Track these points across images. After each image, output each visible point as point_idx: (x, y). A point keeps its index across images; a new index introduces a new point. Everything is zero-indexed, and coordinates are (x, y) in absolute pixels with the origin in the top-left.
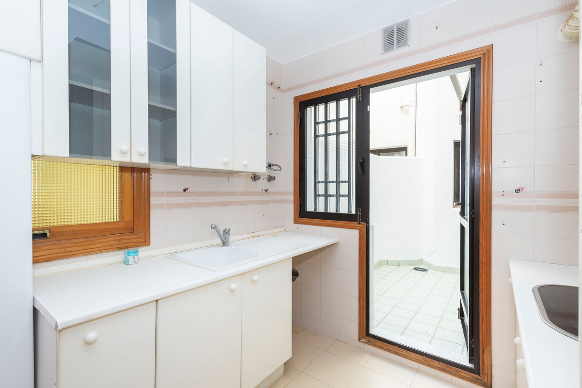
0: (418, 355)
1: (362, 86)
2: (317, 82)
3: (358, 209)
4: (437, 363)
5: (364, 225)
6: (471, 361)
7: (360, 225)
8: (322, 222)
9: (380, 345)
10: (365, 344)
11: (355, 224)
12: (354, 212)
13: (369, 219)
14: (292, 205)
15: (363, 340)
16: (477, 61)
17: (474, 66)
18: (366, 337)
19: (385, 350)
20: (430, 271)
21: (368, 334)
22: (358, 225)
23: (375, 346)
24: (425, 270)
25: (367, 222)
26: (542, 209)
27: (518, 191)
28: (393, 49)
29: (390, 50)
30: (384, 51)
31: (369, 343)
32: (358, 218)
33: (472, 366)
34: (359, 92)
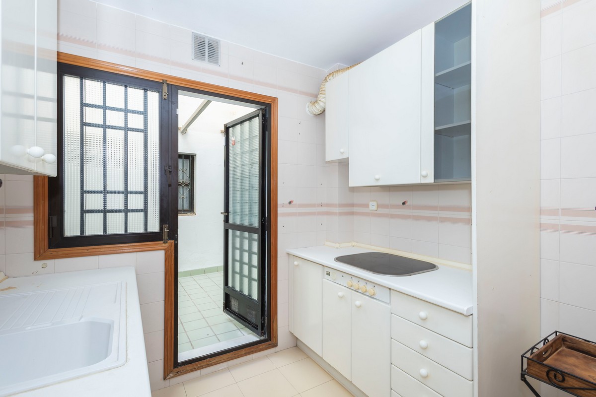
0: (228, 354)
1: (169, 83)
3: (164, 226)
4: (243, 351)
5: (172, 243)
7: (167, 244)
9: (190, 368)
10: (172, 379)
11: (160, 243)
12: (156, 230)
13: (178, 235)
15: (171, 375)
16: (268, 105)
18: (174, 369)
19: (197, 370)
21: (176, 364)
22: (163, 245)
25: (176, 239)
26: (300, 214)
27: (290, 203)
28: (204, 60)
29: (201, 59)
30: (195, 58)
31: (178, 374)
32: (165, 236)
33: (263, 338)
34: (165, 88)
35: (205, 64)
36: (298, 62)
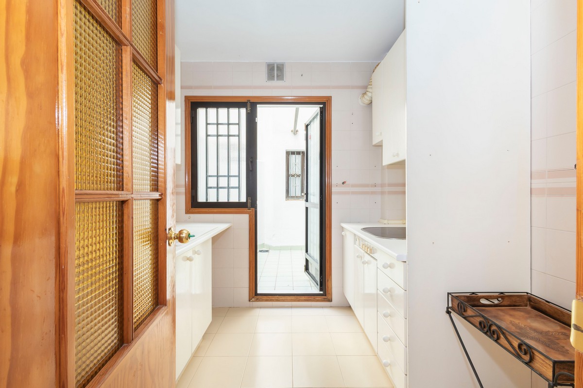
0: (291, 297)
1: (251, 101)
2: (210, 87)
3: (249, 198)
4: (303, 298)
5: (253, 210)
6: (321, 290)
7: (249, 210)
8: (215, 211)
9: (265, 299)
10: (254, 302)
11: (246, 210)
12: (245, 200)
14: (184, 197)
15: (253, 299)
16: (324, 104)
17: (322, 106)
18: (256, 297)
19: (270, 301)
20: (270, 251)
21: (256, 294)
23: (262, 300)
24: (267, 251)
25: (256, 208)
26: (353, 193)
27: (343, 183)
28: (274, 80)
29: (272, 80)
30: (268, 80)
31: (257, 300)
32: (249, 205)
33: (322, 292)
34: (249, 105)
35: (276, 83)
36: (350, 62)
